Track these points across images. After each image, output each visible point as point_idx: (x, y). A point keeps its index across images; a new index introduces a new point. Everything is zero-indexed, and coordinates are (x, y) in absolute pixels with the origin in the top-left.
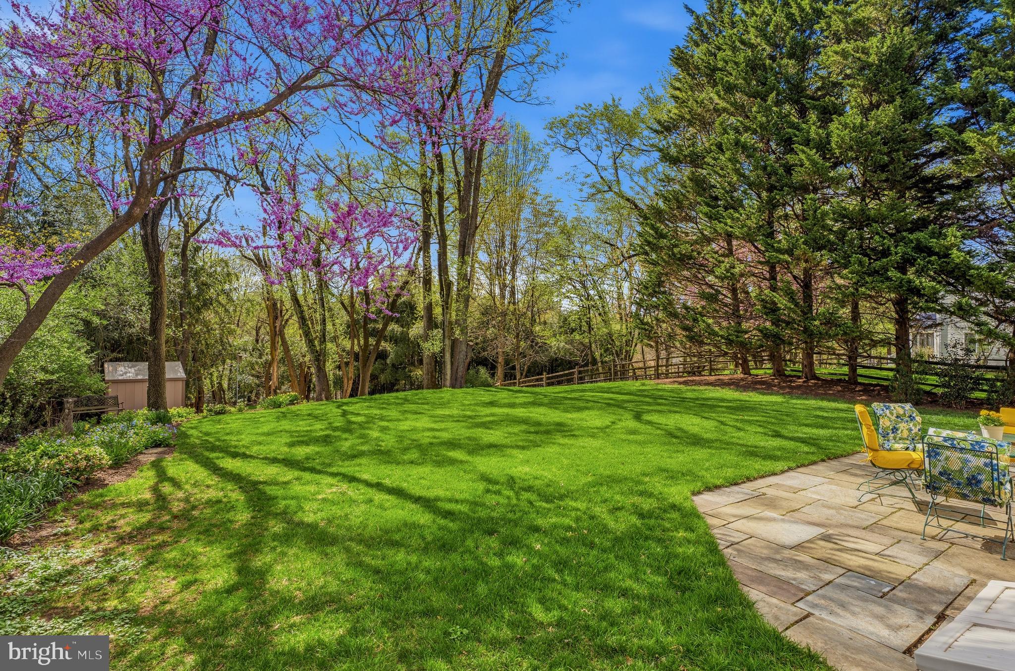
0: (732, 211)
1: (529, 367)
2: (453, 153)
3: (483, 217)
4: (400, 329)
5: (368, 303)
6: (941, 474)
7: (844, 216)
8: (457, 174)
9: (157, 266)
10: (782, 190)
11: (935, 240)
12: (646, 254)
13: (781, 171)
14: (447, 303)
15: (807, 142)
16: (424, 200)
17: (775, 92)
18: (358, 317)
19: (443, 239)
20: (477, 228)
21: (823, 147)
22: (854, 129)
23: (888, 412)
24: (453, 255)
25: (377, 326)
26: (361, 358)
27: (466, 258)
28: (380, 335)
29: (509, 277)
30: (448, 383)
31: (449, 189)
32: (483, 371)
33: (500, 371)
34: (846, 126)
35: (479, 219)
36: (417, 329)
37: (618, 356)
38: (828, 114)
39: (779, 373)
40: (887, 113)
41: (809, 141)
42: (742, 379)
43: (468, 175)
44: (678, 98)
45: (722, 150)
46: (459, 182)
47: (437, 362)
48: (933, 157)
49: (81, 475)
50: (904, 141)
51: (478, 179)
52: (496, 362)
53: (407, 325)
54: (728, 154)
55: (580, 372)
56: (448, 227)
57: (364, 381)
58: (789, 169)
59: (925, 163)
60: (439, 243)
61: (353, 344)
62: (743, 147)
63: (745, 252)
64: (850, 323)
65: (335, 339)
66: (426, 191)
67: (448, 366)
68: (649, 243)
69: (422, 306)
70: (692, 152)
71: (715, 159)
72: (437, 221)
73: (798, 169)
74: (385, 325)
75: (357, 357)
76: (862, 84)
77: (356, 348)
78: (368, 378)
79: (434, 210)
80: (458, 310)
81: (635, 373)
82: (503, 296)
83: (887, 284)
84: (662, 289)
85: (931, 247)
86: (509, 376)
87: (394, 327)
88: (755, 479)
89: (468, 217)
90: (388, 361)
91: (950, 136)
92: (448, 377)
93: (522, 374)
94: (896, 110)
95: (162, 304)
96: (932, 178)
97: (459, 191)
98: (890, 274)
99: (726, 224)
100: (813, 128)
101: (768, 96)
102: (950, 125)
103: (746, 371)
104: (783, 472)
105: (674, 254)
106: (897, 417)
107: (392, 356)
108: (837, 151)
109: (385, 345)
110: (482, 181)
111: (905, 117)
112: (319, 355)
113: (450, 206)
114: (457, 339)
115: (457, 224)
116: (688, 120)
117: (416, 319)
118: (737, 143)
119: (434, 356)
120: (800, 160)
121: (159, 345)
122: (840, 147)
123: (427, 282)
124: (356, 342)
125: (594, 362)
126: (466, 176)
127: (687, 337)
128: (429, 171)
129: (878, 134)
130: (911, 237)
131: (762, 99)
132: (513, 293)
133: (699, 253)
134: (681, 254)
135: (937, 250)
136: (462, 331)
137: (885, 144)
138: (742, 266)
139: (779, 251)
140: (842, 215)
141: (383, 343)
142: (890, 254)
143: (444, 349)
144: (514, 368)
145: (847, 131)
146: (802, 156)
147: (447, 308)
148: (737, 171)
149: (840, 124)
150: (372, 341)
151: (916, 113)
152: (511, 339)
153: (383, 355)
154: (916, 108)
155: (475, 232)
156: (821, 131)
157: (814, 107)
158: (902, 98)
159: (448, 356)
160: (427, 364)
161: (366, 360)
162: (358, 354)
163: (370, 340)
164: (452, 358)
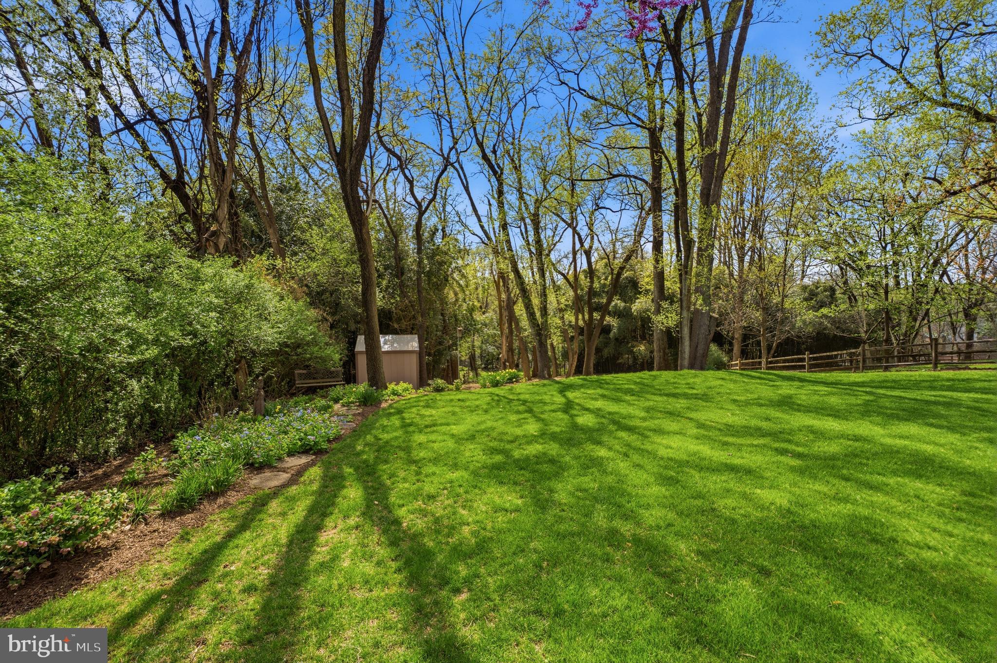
4: (623, 304)
5: (592, 278)
9: (361, 231)
14: (686, 269)
18: (583, 292)
19: (681, 192)
20: (725, 170)
25: (601, 301)
26: (585, 332)
27: (712, 207)
28: (604, 309)
30: (686, 363)
32: (715, 349)
33: (736, 349)
35: (728, 157)
36: (640, 304)
43: (715, 100)
47: (671, 339)
52: (732, 338)
53: (632, 300)
57: (589, 354)
60: (676, 194)
61: (577, 319)
67: (687, 343)
74: (610, 301)
75: (581, 331)
77: (581, 323)
78: (594, 351)
80: (699, 274)
87: (617, 302)
90: (611, 335)
92: (687, 355)
93: (769, 353)
107: (615, 330)
109: (608, 320)
112: (541, 330)
114: (697, 311)
117: (640, 293)
119: (668, 331)
124: (580, 317)
136: (704, 300)
141: (607, 318)
143: (681, 323)
147: (686, 273)
150: (596, 315)
153: (607, 330)
155: (722, 174)
159: (686, 331)
160: (658, 339)
161: (590, 335)
162: (583, 329)
163: (595, 314)
164: (691, 333)
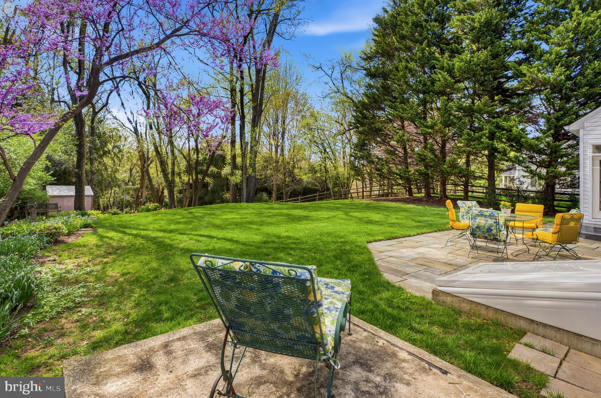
0: (403, 105)
1: (291, 193)
2: (249, 68)
3: (266, 106)
4: (216, 170)
5: (198, 154)
6: (476, 227)
7: (461, 109)
8: (251, 80)
9: (81, 129)
10: (429, 94)
11: (505, 123)
12: (358, 128)
13: (429, 83)
14: (244, 154)
15: (442, 68)
16: (232, 95)
17: (426, 41)
18: (193, 162)
19: (243, 118)
20: (262, 111)
21: (450, 71)
22: (466, 62)
23: (464, 205)
24: (248, 127)
25: (203, 168)
26: (193, 186)
27: (256, 128)
28: (204, 173)
29: (281, 141)
30: (244, 200)
31: (247, 89)
32: (265, 195)
33: (274, 195)
34: (462, 60)
35: (263, 107)
36: (226, 170)
37: (342, 187)
38: (454, 53)
39: (428, 194)
40: (483, 54)
41: (443, 67)
42: (408, 198)
43: (257, 81)
44: (376, 40)
45: (399, 71)
46: (252, 85)
47: (238, 188)
48: (509, 78)
49: (53, 237)
50: (492, 69)
51: (263, 83)
52: (273, 190)
53: (221, 168)
54: (401, 73)
55: (320, 195)
56: (246, 111)
57: (195, 199)
58: (433, 83)
59: (505, 82)
60: (241, 120)
61: (189, 179)
62: (409, 70)
63: (411, 128)
64: (464, 167)
65: (179, 174)
66: (233, 90)
67: (245, 191)
68: (359, 122)
69: (230, 157)
70: (383, 71)
71: (395, 75)
72: (240, 108)
73: (438, 82)
74: (208, 168)
75: (191, 186)
76: (471, 38)
77: (191, 181)
78: (198, 198)
79: (238, 100)
80: (251, 158)
81: (352, 196)
82: (277, 151)
83: (481, 145)
84: (365, 148)
85: (504, 126)
86: (279, 198)
87: (213, 169)
88: (400, 238)
89: (257, 105)
90: (209, 189)
91: (514, 68)
92: (245, 197)
93: (287, 197)
94: (488, 53)
95: (84, 151)
96: (508, 90)
97: (252, 90)
98: (482, 140)
99: (399, 112)
100: (446, 60)
101: (423, 42)
102: (515, 62)
103: (411, 194)
104: (414, 235)
105: (372, 128)
106: (469, 208)
107: (211, 185)
108: (457, 74)
109: (207, 179)
110: (266, 85)
111: (493, 56)
112: (171, 183)
113: (247, 99)
114: (250, 175)
115: (251, 110)
116: (381, 54)
117: (226, 164)
118: (406, 67)
119: (237, 184)
120: (439, 78)
121: (82, 174)
122: (459, 72)
123: (233, 143)
124: (191, 177)
125: (328, 189)
126: (256, 82)
127: (378, 174)
128: (235, 78)
129: (479, 65)
130: (494, 120)
131: (420, 43)
132: (282, 150)
133: (385, 128)
134: (375, 128)
135: (506, 128)
136: (252, 170)
137: (482, 70)
138: (408, 135)
139: (427, 127)
140: (460, 108)
141: (207, 178)
142: (483, 130)
143: (242, 181)
144: (282, 194)
145: (463, 63)
146: (440, 76)
147: (245, 157)
148: (406, 83)
149: (459, 59)
151: (498, 55)
152: (281, 176)
153: (206, 185)
154: (498, 52)
155: (261, 114)
156: (449, 62)
157: (447, 49)
158: (491, 46)
159: (244, 184)
160: (232, 189)
161: (196, 188)
162: (192, 184)
163: (199, 176)
164: (247, 186)
